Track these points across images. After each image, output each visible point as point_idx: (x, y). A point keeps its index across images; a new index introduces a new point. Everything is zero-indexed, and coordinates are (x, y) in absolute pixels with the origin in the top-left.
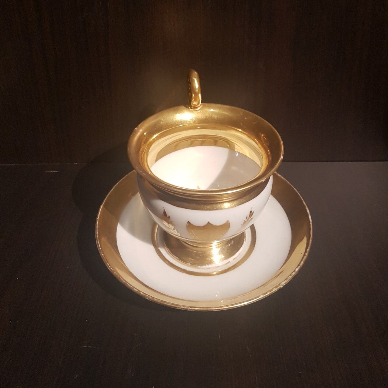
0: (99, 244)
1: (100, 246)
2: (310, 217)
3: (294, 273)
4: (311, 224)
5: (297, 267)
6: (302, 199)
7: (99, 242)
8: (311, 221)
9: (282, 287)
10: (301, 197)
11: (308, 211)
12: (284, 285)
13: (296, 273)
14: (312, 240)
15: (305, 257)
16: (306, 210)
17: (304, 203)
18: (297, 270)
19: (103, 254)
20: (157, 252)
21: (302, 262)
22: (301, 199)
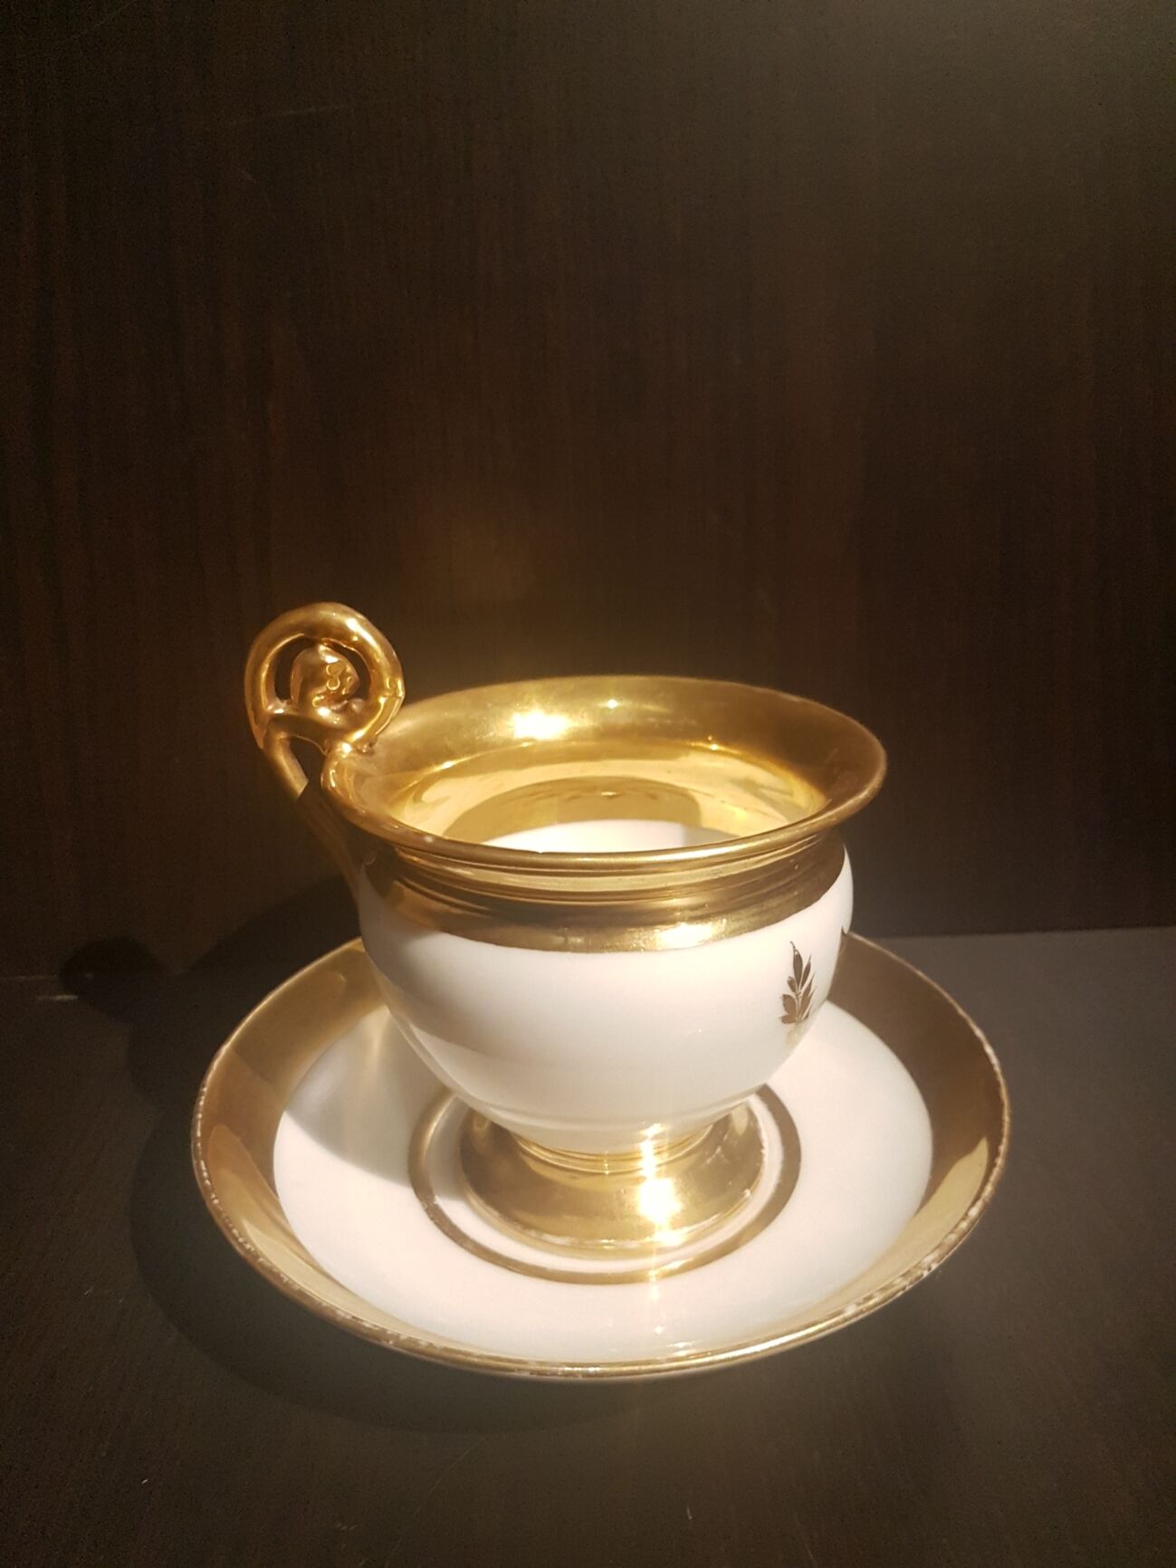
0: (204, 1168)
1: (205, 1174)
2: (989, 1050)
3: (964, 1225)
4: (997, 1069)
5: (973, 1204)
6: (951, 1000)
7: (202, 1163)
8: (994, 1060)
9: (926, 1273)
10: (946, 995)
11: (979, 1033)
12: (934, 1267)
13: (972, 1223)
14: (1012, 1116)
15: (996, 1171)
16: (972, 1032)
17: (961, 1012)
18: (974, 1212)
19: (216, 1201)
20: (429, 1214)
21: (989, 1189)
22: (945, 1000)
